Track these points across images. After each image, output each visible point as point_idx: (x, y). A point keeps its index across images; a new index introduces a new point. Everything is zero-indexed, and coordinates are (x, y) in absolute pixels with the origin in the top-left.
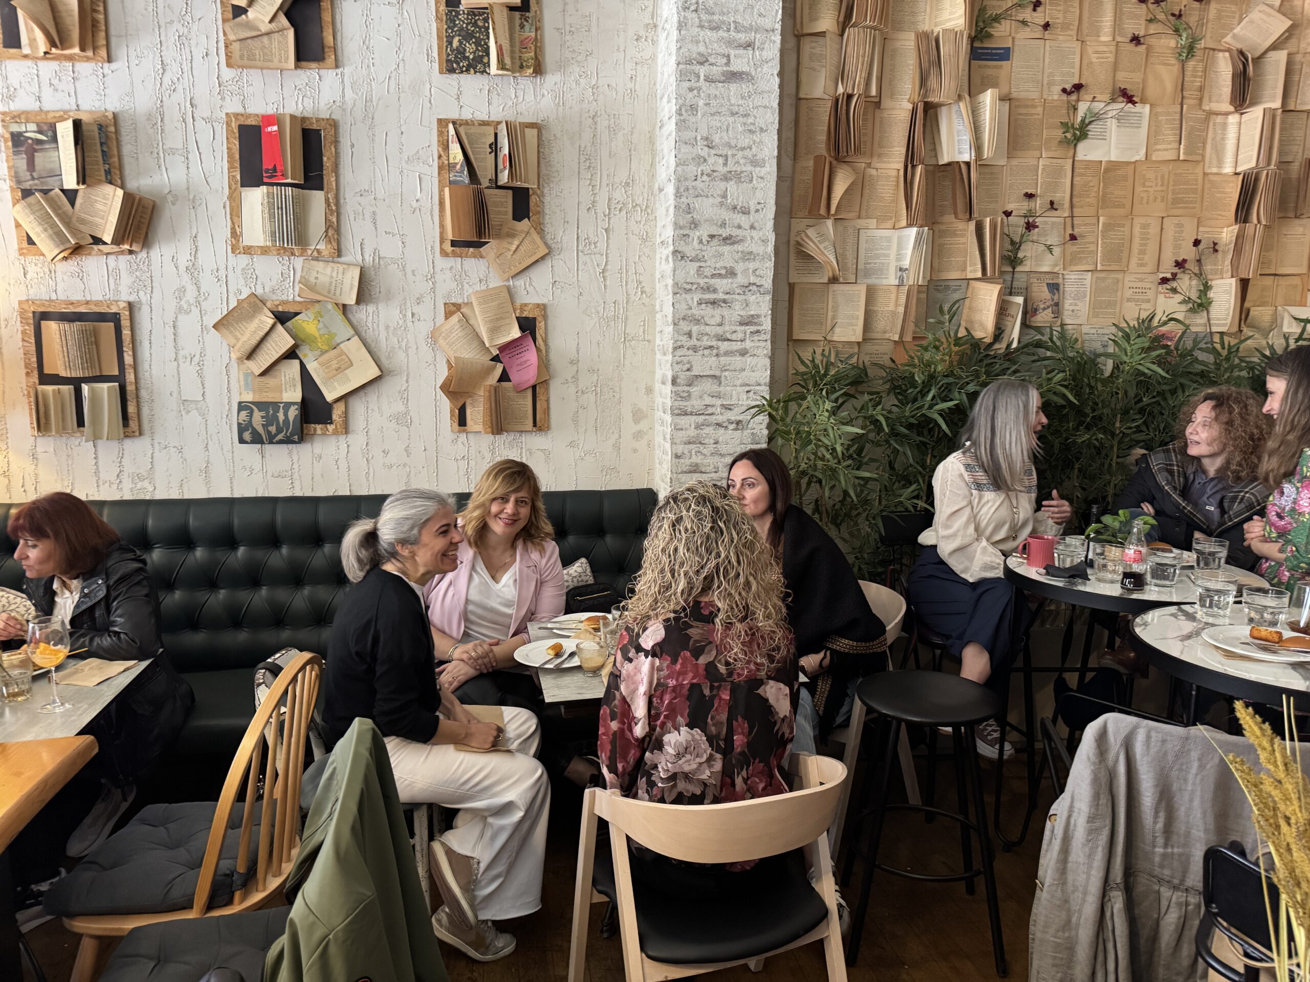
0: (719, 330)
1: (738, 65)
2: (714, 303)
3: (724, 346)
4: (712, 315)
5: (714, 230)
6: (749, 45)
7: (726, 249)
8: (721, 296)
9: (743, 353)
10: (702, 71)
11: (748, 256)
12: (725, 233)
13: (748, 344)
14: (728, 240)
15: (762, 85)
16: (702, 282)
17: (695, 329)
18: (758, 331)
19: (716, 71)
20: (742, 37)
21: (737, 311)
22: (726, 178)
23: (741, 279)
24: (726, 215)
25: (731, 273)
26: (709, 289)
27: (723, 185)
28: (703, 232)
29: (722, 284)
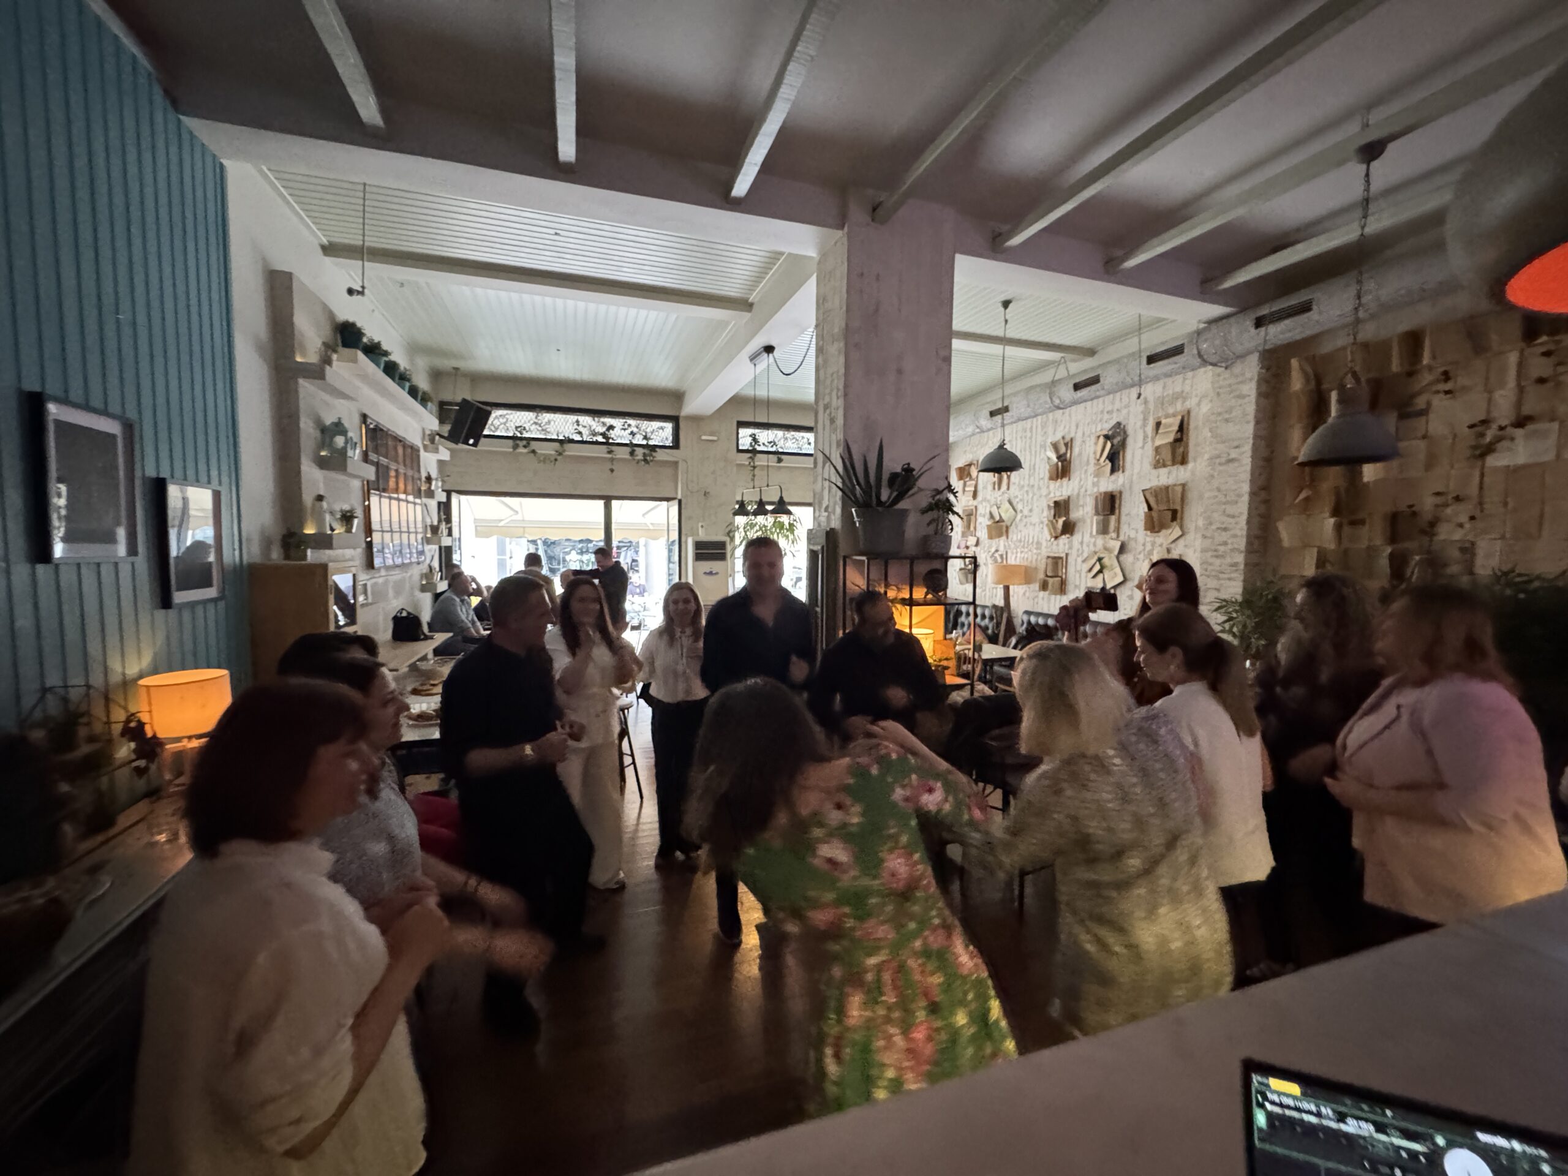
0: (1218, 568)
1: (1233, 455)
2: (1217, 557)
3: (1221, 576)
4: (1218, 562)
5: (1219, 525)
6: (1237, 447)
7: (1224, 533)
8: (1220, 553)
9: (1230, 579)
10: (1218, 461)
11: (1235, 536)
12: (1223, 526)
13: (1233, 575)
14: (1225, 529)
15: (1244, 462)
16: (1213, 548)
17: (1210, 568)
18: (1237, 570)
19: (1223, 460)
20: (1236, 443)
21: (1228, 560)
22: (1225, 504)
23: (1230, 547)
24: (1225, 519)
25: (1225, 543)
26: (1216, 550)
27: (1224, 507)
28: (1214, 527)
29: (1222, 548)
